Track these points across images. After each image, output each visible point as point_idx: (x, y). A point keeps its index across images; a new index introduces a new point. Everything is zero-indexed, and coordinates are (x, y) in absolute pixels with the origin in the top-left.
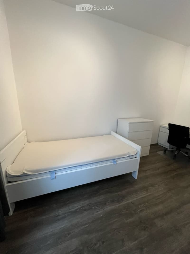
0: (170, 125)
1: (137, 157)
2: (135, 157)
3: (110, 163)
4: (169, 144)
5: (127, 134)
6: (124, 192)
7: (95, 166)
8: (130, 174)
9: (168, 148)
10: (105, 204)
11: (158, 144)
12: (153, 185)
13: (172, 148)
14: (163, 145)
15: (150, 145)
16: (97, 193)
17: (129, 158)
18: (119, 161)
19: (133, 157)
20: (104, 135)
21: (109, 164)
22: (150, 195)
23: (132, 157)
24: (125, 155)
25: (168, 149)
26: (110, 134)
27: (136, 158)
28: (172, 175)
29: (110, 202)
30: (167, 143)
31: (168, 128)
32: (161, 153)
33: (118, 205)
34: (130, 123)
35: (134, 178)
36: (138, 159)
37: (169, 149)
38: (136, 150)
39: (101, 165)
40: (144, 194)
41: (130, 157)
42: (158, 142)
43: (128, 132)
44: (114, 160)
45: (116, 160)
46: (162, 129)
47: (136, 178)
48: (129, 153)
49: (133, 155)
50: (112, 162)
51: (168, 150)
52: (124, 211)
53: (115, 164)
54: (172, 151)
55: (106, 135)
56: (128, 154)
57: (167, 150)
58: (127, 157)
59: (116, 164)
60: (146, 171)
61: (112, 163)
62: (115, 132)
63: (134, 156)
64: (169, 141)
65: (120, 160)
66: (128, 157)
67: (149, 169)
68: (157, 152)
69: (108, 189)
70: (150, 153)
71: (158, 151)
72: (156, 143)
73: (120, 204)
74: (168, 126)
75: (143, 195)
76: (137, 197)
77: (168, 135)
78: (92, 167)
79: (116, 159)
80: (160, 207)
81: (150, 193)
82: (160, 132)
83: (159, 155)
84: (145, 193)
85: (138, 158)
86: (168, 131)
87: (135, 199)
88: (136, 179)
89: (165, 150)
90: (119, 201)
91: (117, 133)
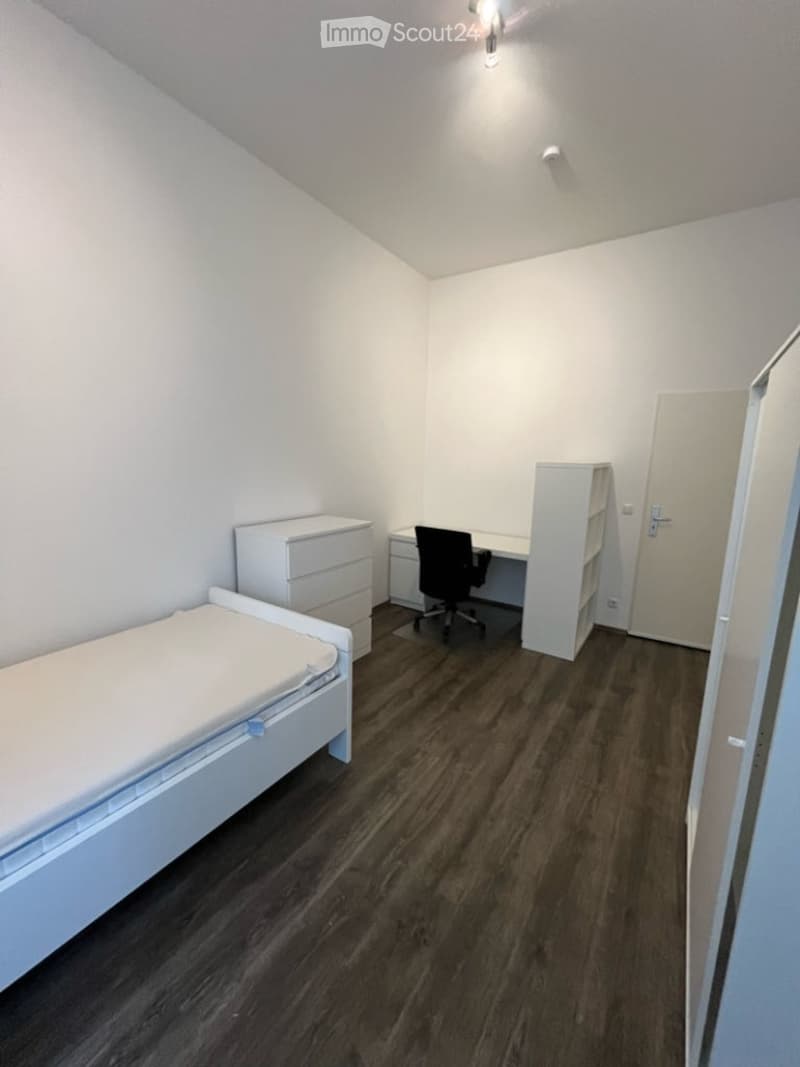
0: (421, 531)
1: (342, 672)
2: (333, 676)
3: (238, 740)
4: (422, 595)
5: (283, 588)
6: (312, 844)
7: (162, 783)
8: (322, 756)
9: (423, 610)
10: (243, 945)
11: (393, 602)
12: (405, 761)
13: (435, 608)
14: (408, 602)
15: (370, 612)
16: (190, 917)
17: (314, 688)
18: (275, 715)
19: (328, 678)
20: (180, 613)
21: (233, 745)
22: (406, 801)
23: (324, 679)
24: (296, 680)
25: (421, 613)
26: (206, 601)
27: (337, 677)
28: (452, 698)
29: (264, 921)
30: (418, 592)
31: (415, 541)
32: (406, 631)
33: (301, 916)
34: (292, 542)
35: (343, 763)
36: (344, 682)
37: (427, 612)
38: (333, 647)
39: (195, 766)
40: (387, 809)
41: (317, 681)
42: (392, 595)
43: (288, 581)
44: (250, 719)
45: (262, 717)
46: (396, 548)
47: (347, 759)
48: (309, 666)
49: (327, 668)
50: (244, 734)
51: (426, 615)
52: (330, 923)
53: (257, 737)
54: (435, 617)
55: (185, 609)
56: (310, 673)
57: (423, 617)
58: (303, 687)
59: (266, 731)
60: (375, 714)
61: (247, 737)
62: (228, 589)
63: (330, 675)
64: (425, 586)
65: (277, 708)
66: (308, 684)
67: (384, 706)
68: (395, 633)
69: (242, 866)
70: (374, 642)
71: (395, 629)
72: (384, 599)
73: (310, 904)
74: (413, 534)
75: (387, 812)
76: (368, 833)
77: (418, 564)
78: (147, 795)
79: (259, 712)
80: (445, 829)
81: (405, 795)
82: (392, 558)
83: (402, 640)
84: (389, 805)
85: (346, 676)
86: (415, 552)
87: (359, 849)
88: (350, 763)
89: (417, 618)
90: (301, 894)
91: (237, 591)
